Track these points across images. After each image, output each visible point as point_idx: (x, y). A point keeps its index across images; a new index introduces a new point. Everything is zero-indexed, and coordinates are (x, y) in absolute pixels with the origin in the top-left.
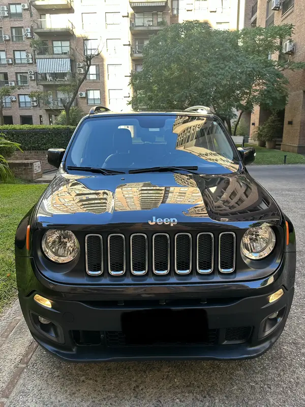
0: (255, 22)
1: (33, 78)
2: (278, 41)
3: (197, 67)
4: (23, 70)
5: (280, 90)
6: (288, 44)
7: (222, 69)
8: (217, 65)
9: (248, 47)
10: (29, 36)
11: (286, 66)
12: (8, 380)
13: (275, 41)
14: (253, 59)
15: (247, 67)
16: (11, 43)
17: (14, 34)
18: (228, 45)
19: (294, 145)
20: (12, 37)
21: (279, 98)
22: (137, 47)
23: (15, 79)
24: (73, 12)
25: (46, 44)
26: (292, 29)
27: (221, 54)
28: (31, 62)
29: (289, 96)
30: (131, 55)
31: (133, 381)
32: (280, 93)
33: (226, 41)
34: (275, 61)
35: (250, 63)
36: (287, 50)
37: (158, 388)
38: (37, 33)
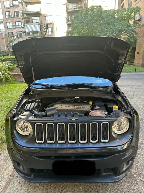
0: (123, 6)
1: (24, 34)
2: (133, 14)
3: (96, 28)
4: (20, 30)
5: (134, 38)
6: (138, 16)
7: (107, 29)
8: (105, 27)
9: (119, 18)
10: (22, 15)
11: (137, 26)
12: (4, 185)
13: (132, 15)
14: (122, 23)
15: (119, 28)
16: (14, 18)
17: (15, 14)
18: (110, 17)
19: (139, 63)
20: (15, 16)
21: (133, 42)
22: (69, 19)
23: (16, 35)
24: (41, 3)
25: (29, 19)
26: (140, 9)
27: (107, 22)
28: (23, 27)
29: (138, 40)
30: (67, 22)
31: (61, 187)
32: (134, 39)
33: (109, 15)
34: (132, 24)
35: (121, 25)
36: (138, 19)
37: (72, 192)
38: (25, 14)
